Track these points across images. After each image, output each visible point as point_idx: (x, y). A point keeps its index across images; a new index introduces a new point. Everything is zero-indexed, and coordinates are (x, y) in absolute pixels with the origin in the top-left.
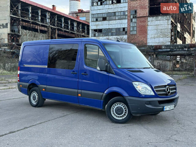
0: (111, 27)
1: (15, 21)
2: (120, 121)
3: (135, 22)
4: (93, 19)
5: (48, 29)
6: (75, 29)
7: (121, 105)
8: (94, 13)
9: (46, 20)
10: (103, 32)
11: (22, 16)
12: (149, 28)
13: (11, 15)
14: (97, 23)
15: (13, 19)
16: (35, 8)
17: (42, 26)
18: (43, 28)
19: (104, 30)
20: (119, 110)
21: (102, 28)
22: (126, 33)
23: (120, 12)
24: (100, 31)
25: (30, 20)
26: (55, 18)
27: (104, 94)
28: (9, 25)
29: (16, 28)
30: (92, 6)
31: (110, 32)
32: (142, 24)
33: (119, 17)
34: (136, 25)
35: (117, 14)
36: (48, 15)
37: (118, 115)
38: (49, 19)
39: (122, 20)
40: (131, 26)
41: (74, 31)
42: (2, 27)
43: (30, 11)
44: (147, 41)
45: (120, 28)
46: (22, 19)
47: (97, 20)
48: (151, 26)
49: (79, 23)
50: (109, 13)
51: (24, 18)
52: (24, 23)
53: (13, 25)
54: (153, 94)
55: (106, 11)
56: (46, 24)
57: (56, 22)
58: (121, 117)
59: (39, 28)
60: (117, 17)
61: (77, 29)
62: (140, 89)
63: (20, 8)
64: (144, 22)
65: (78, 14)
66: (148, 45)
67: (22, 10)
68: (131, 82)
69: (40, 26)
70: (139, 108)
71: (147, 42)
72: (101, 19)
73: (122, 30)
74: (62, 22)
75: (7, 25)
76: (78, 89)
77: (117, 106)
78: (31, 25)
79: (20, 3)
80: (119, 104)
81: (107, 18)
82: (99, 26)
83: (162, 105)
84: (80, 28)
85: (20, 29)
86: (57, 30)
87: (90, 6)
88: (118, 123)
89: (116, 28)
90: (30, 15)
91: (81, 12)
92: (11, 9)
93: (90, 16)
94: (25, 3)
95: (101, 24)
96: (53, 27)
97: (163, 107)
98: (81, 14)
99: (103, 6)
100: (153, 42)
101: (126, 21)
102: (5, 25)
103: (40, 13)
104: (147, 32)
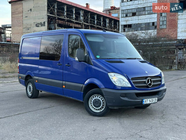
0: (140, 22)
1: (51, 19)
2: (98, 114)
3: (165, 17)
4: (123, 15)
5: (81, 26)
6: (107, 25)
7: (99, 97)
8: (123, 9)
9: (80, 17)
10: (133, 27)
11: (58, 15)
12: (179, 22)
13: (48, 14)
14: (127, 18)
15: (49, 18)
16: (70, 7)
17: (76, 23)
18: (77, 25)
19: (134, 25)
20: (97, 103)
21: (131, 24)
22: (156, 27)
23: (149, 7)
24: (130, 26)
25: (65, 18)
26: (88, 16)
27: (84, 86)
28: (46, 24)
29: (53, 26)
30: (122, 2)
31: (140, 27)
32: (172, 18)
33: (149, 11)
34: (165, 19)
35: (147, 9)
36: (82, 13)
37: (95, 107)
38: (83, 16)
39: (151, 15)
40: (161, 20)
41: (106, 27)
42: (40, 25)
43: (65, 10)
44: (177, 34)
45: (149, 23)
46: (58, 18)
47: (127, 16)
48: (182, 20)
49: (111, 20)
50: (139, 8)
51: (60, 17)
52: (60, 21)
53: (50, 24)
54: (129, 85)
55: (135, 7)
56: (80, 21)
57: (89, 19)
58: (99, 109)
59: (73, 26)
60: (146, 12)
61: (109, 25)
62: (116, 80)
63: (56, 7)
64: (175, 16)
65: (111, 11)
66: (178, 39)
67: (58, 9)
68: (107, 73)
69: (74, 23)
70: (114, 101)
71: (177, 36)
72: (131, 14)
73: (151, 24)
74: (94, 19)
75: (45, 23)
76: (63, 81)
77: (95, 98)
78: (66, 23)
79: (56, 3)
80: (97, 96)
81: (137, 14)
82: (129, 21)
83: (141, 98)
84: (112, 24)
85: (57, 27)
86: (90, 27)
87: (120, 3)
88: (96, 116)
89: (145, 23)
90: (65, 14)
91: (113, 9)
92: (48, 9)
93: (120, 12)
94: (61, 2)
95: (131, 20)
96: (86, 24)
97: (142, 100)
98: (113, 10)
99: (132, 2)
100: (184, 36)
101: (156, 15)
102: (43, 23)
103: (74, 12)
104: (177, 26)
